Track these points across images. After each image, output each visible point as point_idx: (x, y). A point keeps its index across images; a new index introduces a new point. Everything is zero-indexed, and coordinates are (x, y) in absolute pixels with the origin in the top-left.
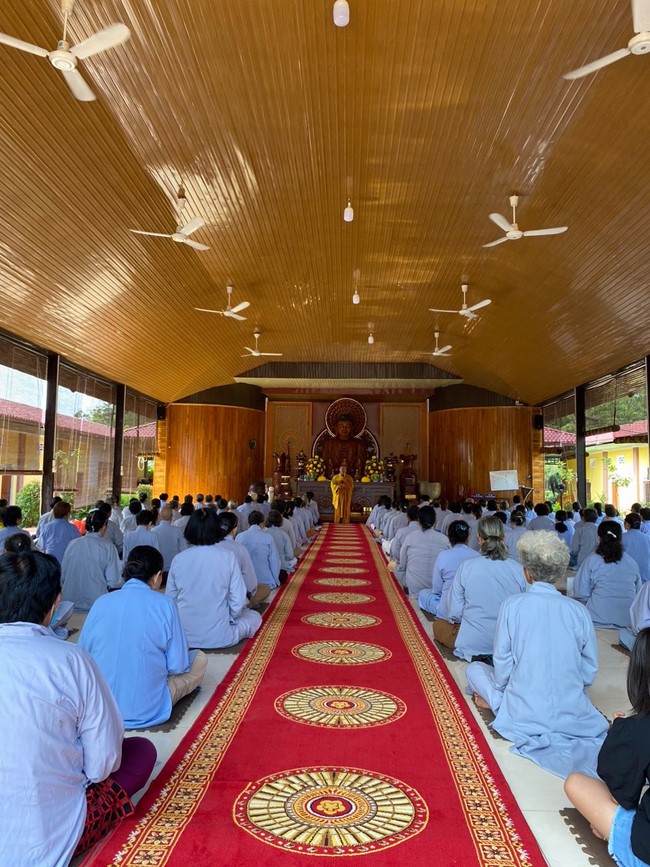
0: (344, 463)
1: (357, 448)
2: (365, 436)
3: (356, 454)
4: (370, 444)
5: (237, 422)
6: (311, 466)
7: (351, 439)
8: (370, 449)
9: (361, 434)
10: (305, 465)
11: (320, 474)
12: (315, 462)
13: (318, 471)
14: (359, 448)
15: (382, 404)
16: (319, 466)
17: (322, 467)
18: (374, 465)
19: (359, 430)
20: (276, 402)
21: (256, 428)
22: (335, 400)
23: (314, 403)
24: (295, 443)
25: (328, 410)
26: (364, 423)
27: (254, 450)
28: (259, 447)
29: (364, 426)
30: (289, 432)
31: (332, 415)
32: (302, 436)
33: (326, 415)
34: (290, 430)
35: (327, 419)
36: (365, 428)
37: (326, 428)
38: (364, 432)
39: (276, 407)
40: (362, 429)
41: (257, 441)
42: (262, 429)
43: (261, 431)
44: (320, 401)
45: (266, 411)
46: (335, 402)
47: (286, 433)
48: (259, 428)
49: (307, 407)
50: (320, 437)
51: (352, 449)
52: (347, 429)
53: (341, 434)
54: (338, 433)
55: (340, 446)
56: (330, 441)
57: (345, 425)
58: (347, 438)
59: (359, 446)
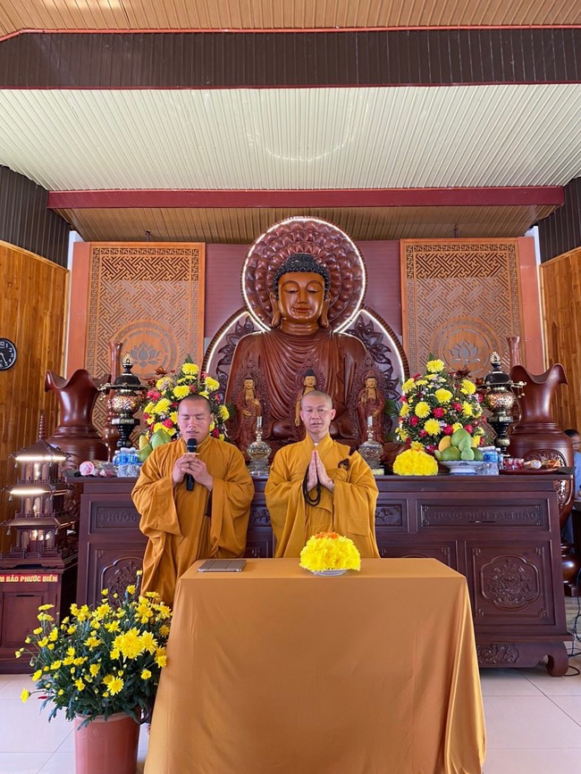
1: (343, 361)
2: (362, 329)
3: (341, 378)
4: (379, 351)
6: (163, 405)
7: (320, 332)
9: (350, 322)
12: (181, 393)
15: (404, 243)
18: (444, 396)
19: (344, 312)
20: (100, 245)
21: (22, 307)
22: (269, 227)
23: (210, 246)
24: (154, 359)
25: (250, 255)
26: (360, 291)
27: (6, 372)
28: (32, 366)
29: (358, 300)
30: (137, 326)
31: (263, 268)
32: (175, 338)
33: (245, 268)
34: (141, 320)
35: (248, 281)
36: (362, 306)
37: (245, 308)
38: (360, 316)
39: (101, 256)
40: (351, 311)
41: (22, 349)
42: (51, 317)
43: (47, 320)
44: (228, 241)
45: (70, 267)
46: (270, 231)
47: (129, 328)
48: (35, 309)
49: (190, 257)
50: (227, 335)
51: (327, 362)
52: (310, 299)
53: (288, 316)
54: (281, 316)
55: (287, 354)
56: (257, 343)
57: (302, 284)
58: (309, 329)
59: (348, 354)
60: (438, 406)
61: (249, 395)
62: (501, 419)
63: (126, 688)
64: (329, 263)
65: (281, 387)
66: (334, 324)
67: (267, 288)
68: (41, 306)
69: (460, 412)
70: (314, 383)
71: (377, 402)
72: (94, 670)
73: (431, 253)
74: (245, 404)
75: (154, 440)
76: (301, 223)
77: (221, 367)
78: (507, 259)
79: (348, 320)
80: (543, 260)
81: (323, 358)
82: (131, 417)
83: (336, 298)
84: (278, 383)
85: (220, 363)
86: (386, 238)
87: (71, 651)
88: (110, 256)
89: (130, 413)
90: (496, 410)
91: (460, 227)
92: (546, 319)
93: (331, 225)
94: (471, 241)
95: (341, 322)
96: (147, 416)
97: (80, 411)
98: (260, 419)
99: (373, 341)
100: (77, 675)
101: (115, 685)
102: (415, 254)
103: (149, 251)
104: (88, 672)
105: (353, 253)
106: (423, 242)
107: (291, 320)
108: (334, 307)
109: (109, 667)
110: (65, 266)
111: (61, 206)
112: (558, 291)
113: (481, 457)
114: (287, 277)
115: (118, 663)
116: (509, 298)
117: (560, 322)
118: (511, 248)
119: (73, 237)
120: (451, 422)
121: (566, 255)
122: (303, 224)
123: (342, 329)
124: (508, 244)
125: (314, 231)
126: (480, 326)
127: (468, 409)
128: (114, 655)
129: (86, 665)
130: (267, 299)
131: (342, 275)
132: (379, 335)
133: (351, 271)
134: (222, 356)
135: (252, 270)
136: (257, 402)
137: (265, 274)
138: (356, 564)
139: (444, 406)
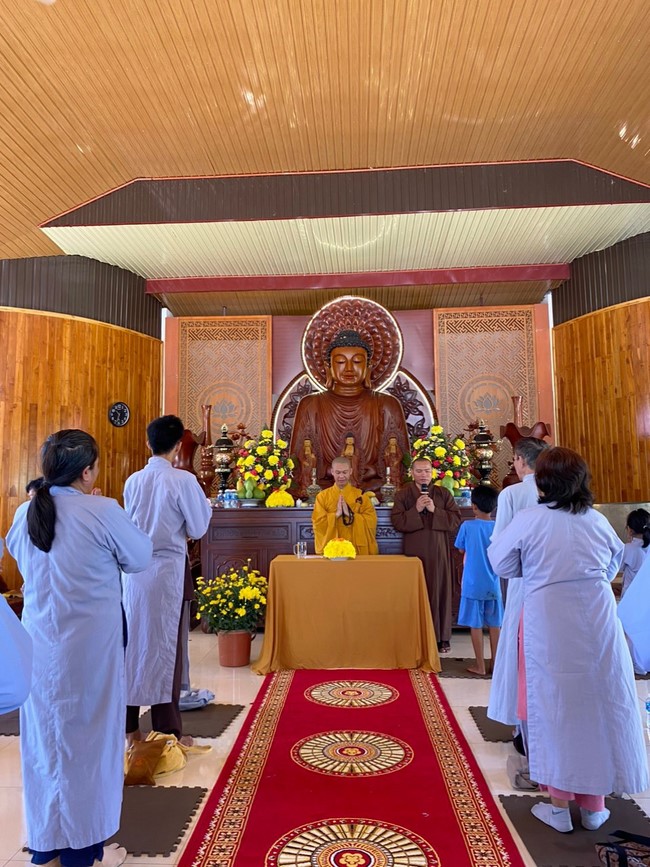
0: (350, 451)
1: (382, 416)
2: (399, 388)
3: (380, 430)
4: (413, 406)
5: (66, 355)
6: (251, 460)
7: (364, 392)
8: (413, 420)
9: (390, 381)
10: (235, 458)
11: (275, 485)
12: (262, 451)
13: (269, 475)
14: (388, 414)
15: (436, 312)
16: (273, 460)
17: (283, 463)
18: (440, 452)
19: (386, 373)
20: (186, 319)
21: (131, 375)
22: (324, 304)
23: (276, 317)
24: (233, 413)
25: (308, 328)
26: (397, 356)
27: (122, 429)
28: (140, 422)
29: (396, 362)
30: (218, 386)
31: (318, 338)
32: (249, 395)
33: (304, 339)
34: (222, 381)
35: (307, 349)
36: (400, 368)
37: (305, 372)
38: (398, 377)
39: (188, 329)
40: (391, 372)
41: (133, 408)
42: (152, 381)
43: (149, 385)
44: (291, 313)
45: (163, 338)
46: (324, 308)
47: (212, 388)
48: (140, 376)
49: (260, 328)
50: (290, 394)
51: (369, 418)
52: (356, 367)
53: (339, 381)
54: (333, 380)
55: (337, 412)
56: (314, 403)
57: (349, 356)
58: (355, 391)
59: (386, 410)
60: (437, 458)
61: (308, 451)
62: (484, 467)
63: (247, 614)
64: (373, 333)
65: (333, 438)
66: (376, 384)
67: (322, 355)
68: (144, 373)
69: (451, 463)
70: (353, 442)
71: (397, 455)
72: (231, 605)
73: (459, 320)
74: (305, 457)
75: (247, 485)
76: (349, 301)
77: (286, 420)
78: (524, 323)
79: (388, 380)
80: (555, 325)
81: (366, 415)
82: (227, 467)
83: (378, 362)
84: (331, 435)
85: (285, 417)
86: (421, 307)
87: (219, 596)
88: (195, 328)
89: (227, 465)
90: (482, 460)
91: (484, 296)
92: (556, 374)
93: (373, 302)
94: (493, 309)
95: (383, 382)
96: (240, 467)
97: (185, 459)
98: (314, 470)
99: (409, 396)
100: (223, 608)
101: (242, 612)
102: (446, 320)
103: (227, 323)
104: (228, 606)
105: (392, 324)
106: (453, 311)
107: (340, 384)
108: (377, 370)
109: (238, 603)
110: (160, 338)
111: (156, 292)
112: (565, 351)
113: (460, 494)
114: (337, 351)
115: (242, 601)
116: (526, 357)
117: (566, 379)
118: (528, 314)
119: (165, 312)
120: (444, 470)
121: (570, 322)
122: (352, 302)
123: (382, 389)
124: (525, 310)
125: (359, 306)
126: (500, 381)
127: (457, 461)
128: (241, 598)
129: (226, 603)
130: (321, 365)
131: (384, 343)
132: (414, 392)
133: (390, 340)
134: (287, 410)
135: (310, 340)
136: (313, 456)
137: (320, 344)
138: (353, 555)
139: (441, 459)
